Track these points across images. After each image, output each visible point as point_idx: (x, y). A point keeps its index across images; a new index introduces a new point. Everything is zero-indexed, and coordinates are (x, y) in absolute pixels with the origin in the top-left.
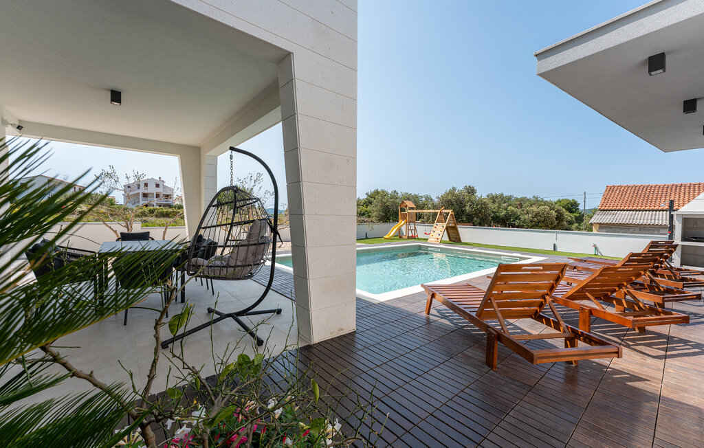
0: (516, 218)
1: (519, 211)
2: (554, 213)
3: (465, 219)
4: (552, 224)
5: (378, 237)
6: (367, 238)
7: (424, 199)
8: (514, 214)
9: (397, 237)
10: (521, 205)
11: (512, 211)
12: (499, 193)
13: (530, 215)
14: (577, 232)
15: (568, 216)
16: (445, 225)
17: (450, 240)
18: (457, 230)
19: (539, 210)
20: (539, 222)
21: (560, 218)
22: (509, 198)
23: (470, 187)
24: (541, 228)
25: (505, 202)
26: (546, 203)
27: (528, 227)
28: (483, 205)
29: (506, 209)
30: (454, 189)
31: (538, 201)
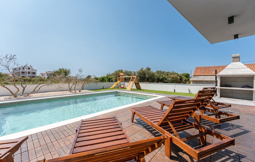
0: (166, 80)
1: (167, 77)
2: (179, 77)
3: (146, 80)
4: (178, 81)
5: (108, 88)
6: (103, 88)
7: (133, 73)
8: (165, 78)
9: (117, 88)
10: (168, 74)
11: (164, 77)
12: (160, 70)
13: (171, 78)
14: (189, 84)
15: (184, 78)
16: (133, 82)
17: (137, 88)
18: (139, 84)
19: (174, 76)
20: (174, 81)
21: (181, 79)
22: (164, 72)
23: (148, 68)
24: (174, 83)
25: (162, 74)
26: (176, 74)
27: (170, 83)
28: (153, 74)
29: (162, 76)
30: (142, 69)
31: (173, 73)
